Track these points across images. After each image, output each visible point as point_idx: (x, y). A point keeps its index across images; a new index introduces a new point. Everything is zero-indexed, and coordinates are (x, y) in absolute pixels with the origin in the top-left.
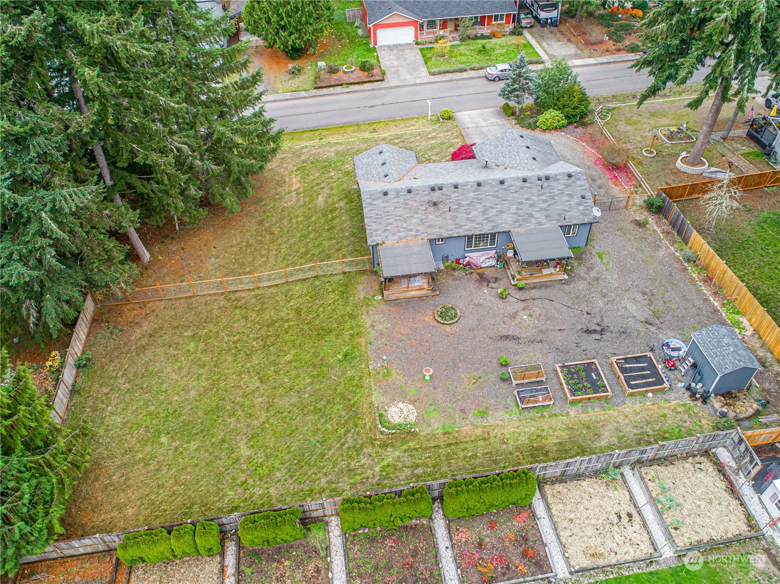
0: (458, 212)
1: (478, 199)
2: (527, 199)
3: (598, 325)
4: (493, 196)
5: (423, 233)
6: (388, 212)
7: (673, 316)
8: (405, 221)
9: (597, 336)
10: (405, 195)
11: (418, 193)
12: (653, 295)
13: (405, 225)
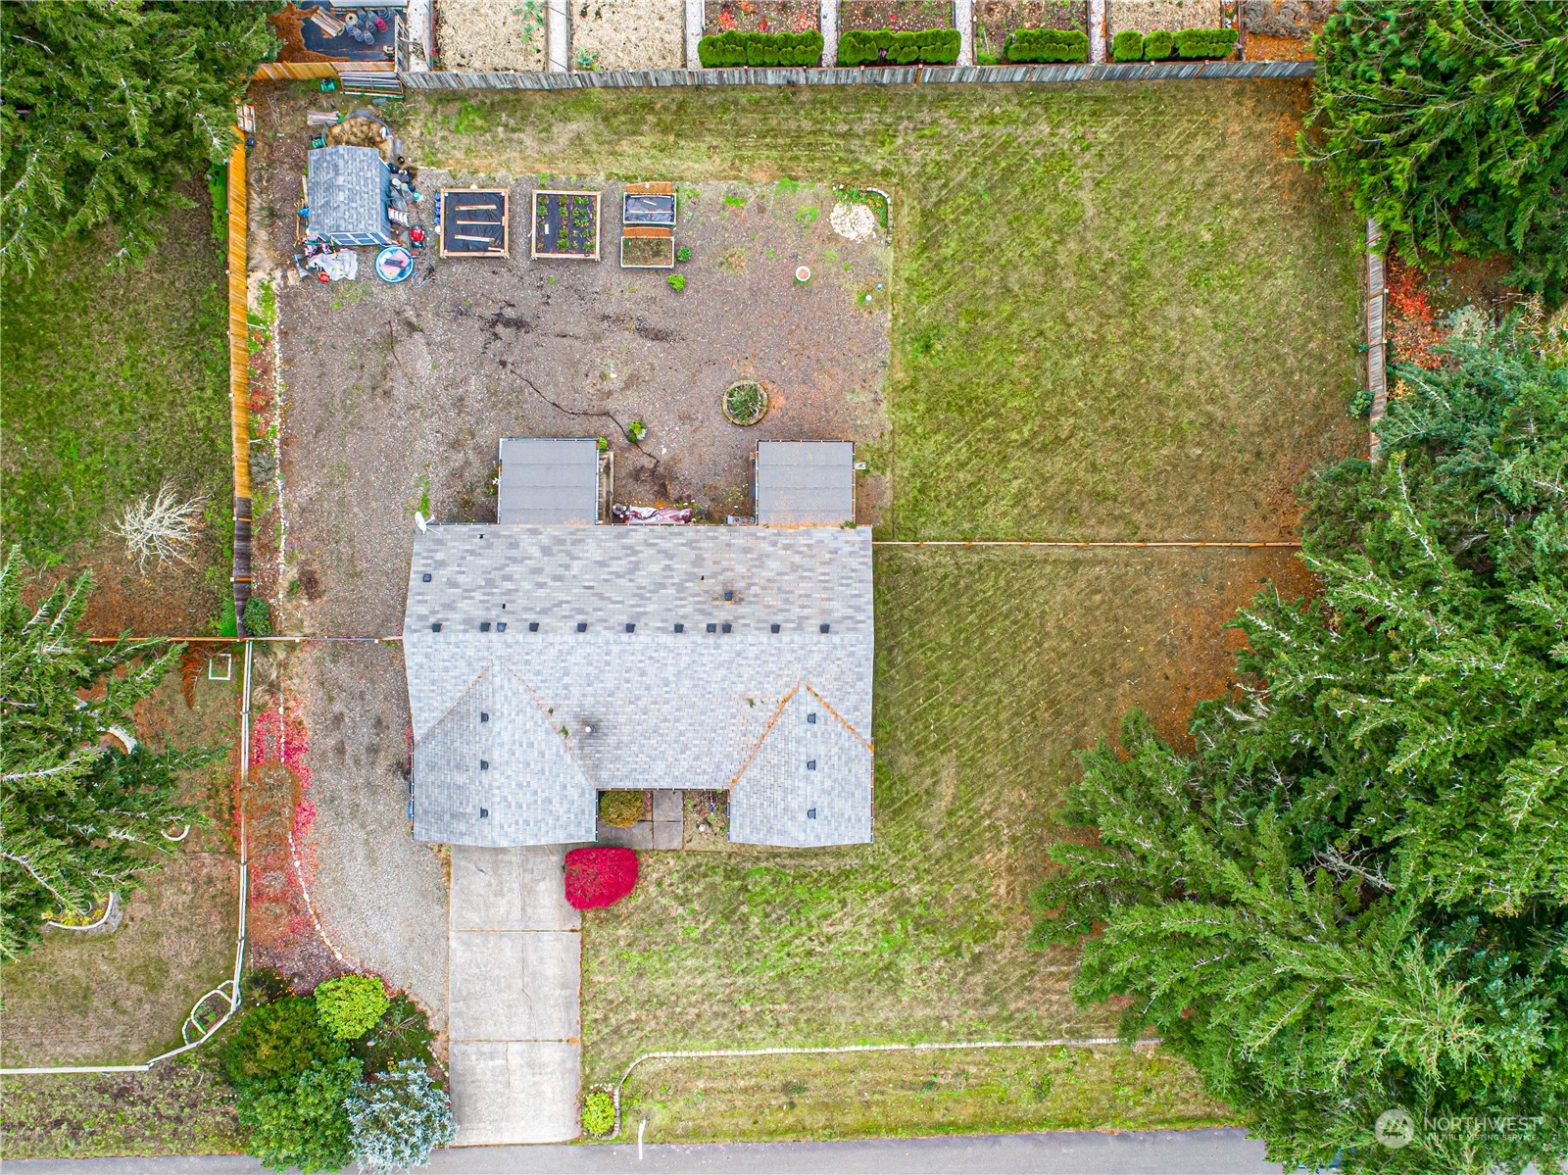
0: (686, 573)
1: (642, 597)
2: (542, 585)
3: (496, 336)
4: (609, 599)
5: (764, 538)
6: (825, 589)
7: (362, 333)
8: (795, 568)
9: (509, 313)
10: (786, 621)
11: (759, 621)
12: (374, 389)
13: (797, 559)
